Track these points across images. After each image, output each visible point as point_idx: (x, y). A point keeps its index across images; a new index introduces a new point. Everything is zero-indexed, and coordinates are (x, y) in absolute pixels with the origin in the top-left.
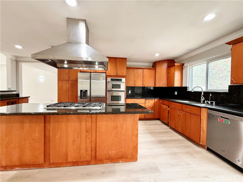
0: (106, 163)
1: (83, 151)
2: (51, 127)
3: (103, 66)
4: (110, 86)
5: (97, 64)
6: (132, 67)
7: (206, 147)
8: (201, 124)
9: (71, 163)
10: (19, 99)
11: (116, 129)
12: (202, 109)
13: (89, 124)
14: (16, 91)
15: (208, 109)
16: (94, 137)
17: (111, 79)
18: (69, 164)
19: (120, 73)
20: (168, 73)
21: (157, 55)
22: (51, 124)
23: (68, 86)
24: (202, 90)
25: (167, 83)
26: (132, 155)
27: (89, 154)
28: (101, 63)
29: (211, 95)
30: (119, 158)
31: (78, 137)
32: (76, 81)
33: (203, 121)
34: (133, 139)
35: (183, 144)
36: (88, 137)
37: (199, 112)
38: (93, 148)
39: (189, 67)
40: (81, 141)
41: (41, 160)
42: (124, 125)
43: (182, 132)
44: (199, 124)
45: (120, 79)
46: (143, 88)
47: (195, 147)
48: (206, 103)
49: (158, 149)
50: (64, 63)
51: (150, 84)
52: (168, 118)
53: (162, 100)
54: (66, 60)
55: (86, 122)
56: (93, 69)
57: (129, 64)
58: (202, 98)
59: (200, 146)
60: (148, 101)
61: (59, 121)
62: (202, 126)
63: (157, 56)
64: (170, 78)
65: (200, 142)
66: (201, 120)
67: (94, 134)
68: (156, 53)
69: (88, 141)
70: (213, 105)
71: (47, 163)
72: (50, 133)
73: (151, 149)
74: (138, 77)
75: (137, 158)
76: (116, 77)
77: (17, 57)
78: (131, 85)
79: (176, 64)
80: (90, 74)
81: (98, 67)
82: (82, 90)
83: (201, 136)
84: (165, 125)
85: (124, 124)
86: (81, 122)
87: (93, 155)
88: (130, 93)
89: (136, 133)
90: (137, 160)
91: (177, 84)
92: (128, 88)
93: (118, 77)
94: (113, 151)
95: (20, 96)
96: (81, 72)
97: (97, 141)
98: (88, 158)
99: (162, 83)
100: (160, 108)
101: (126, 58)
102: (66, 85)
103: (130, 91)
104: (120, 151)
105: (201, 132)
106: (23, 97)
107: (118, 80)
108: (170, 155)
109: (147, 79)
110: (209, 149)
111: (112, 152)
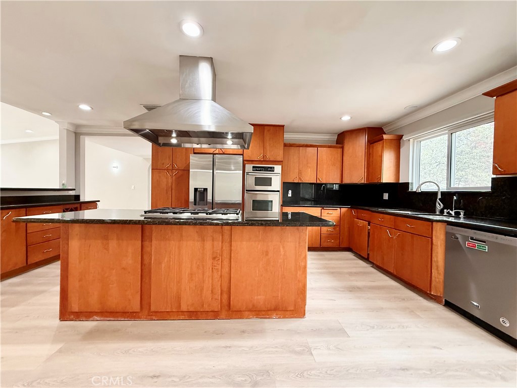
0: (247, 318)
1: (207, 293)
2: (153, 247)
3: (241, 140)
4: (250, 181)
5: (230, 136)
6: (294, 144)
7: (444, 300)
8: (433, 255)
9: (185, 313)
10: (82, 205)
11: (267, 255)
12: (434, 224)
13: (218, 244)
14: (74, 190)
15: (447, 225)
16: (226, 269)
17: (253, 167)
18: (182, 315)
19: (269, 156)
20: (370, 154)
21: (346, 118)
22: (154, 242)
23: (170, 181)
24: (439, 189)
25: (367, 176)
26: (295, 305)
27: (217, 299)
28: (239, 136)
29: (455, 198)
30: (271, 310)
31: (198, 267)
32: (187, 171)
33: (437, 248)
34: (298, 275)
35: (397, 295)
36: (215, 268)
37: (429, 229)
38: (225, 289)
39: (414, 142)
40: (203, 274)
41: (135, 306)
42: (282, 249)
43: (395, 273)
44: (430, 254)
45: (271, 168)
46: (318, 186)
47: (420, 300)
48: (445, 214)
49: (346, 301)
50: (171, 135)
51: (331, 178)
52: (368, 247)
53: (355, 210)
54: (176, 131)
55: (213, 241)
56: (219, 146)
57: (288, 137)
58: (437, 204)
59: (431, 298)
60: (327, 211)
61: (167, 237)
62: (434, 259)
63: (346, 121)
64: (372, 164)
65: (430, 291)
66: (433, 246)
67: (226, 263)
68: (343, 114)
69: (217, 276)
70: (460, 218)
71: (146, 312)
72: (151, 259)
73: (331, 300)
74: (307, 164)
75: (305, 311)
76: (264, 163)
77: (77, 126)
78: (293, 179)
79: (385, 137)
80: (213, 157)
81: (232, 143)
82: (197, 188)
83: (433, 279)
84: (361, 261)
85: (281, 247)
86: (204, 241)
87: (225, 301)
88: (290, 195)
89: (303, 264)
90: (304, 314)
91: (387, 177)
92: (286, 186)
93: (266, 162)
94: (260, 295)
95: (82, 200)
96: (195, 153)
97: (232, 275)
98: (216, 306)
99: (357, 176)
100: (352, 227)
101: (283, 126)
102: (166, 178)
103: (290, 192)
104: (274, 297)
105: (433, 271)
106: (86, 201)
107: (266, 169)
108: (370, 311)
109: (325, 166)
110: (449, 305)
111: (259, 297)
